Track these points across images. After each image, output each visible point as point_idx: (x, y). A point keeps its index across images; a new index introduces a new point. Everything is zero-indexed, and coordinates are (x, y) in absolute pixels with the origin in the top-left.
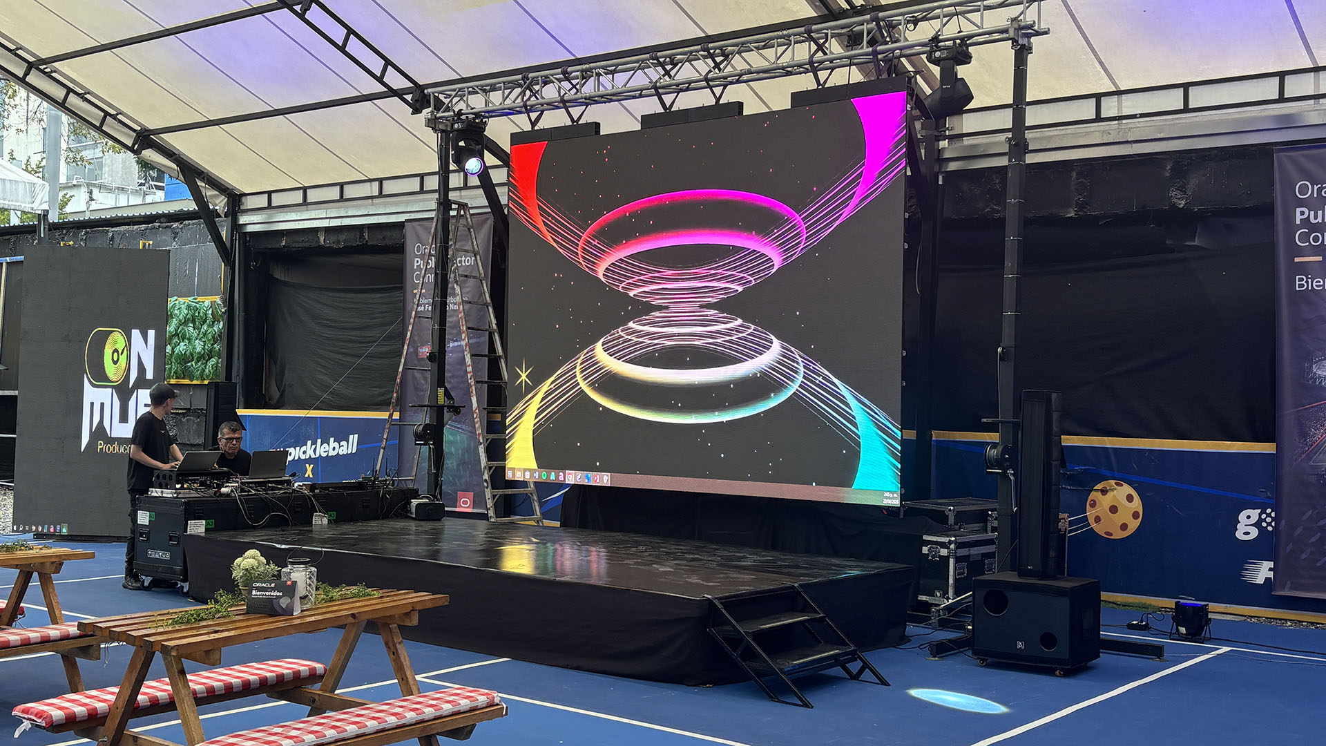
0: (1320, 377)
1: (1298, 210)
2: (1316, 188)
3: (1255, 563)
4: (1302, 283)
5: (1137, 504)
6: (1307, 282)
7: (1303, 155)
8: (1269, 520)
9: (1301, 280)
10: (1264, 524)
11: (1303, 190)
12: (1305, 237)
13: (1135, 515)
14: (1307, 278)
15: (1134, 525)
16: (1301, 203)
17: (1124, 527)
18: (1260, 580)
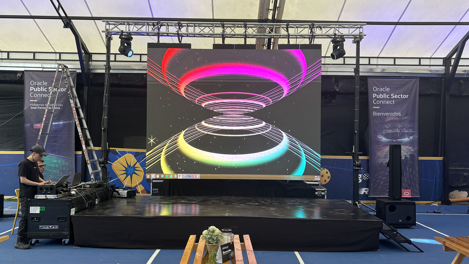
0: (379, 139)
1: (374, 94)
2: (378, 89)
3: (361, 189)
4: (375, 114)
5: (329, 174)
6: (376, 113)
7: (375, 80)
8: (365, 177)
9: (375, 113)
10: (363, 178)
11: (375, 89)
12: (375, 102)
13: (329, 177)
14: (376, 112)
15: (328, 180)
16: (375, 93)
17: (325, 181)
18: (362, 193)
